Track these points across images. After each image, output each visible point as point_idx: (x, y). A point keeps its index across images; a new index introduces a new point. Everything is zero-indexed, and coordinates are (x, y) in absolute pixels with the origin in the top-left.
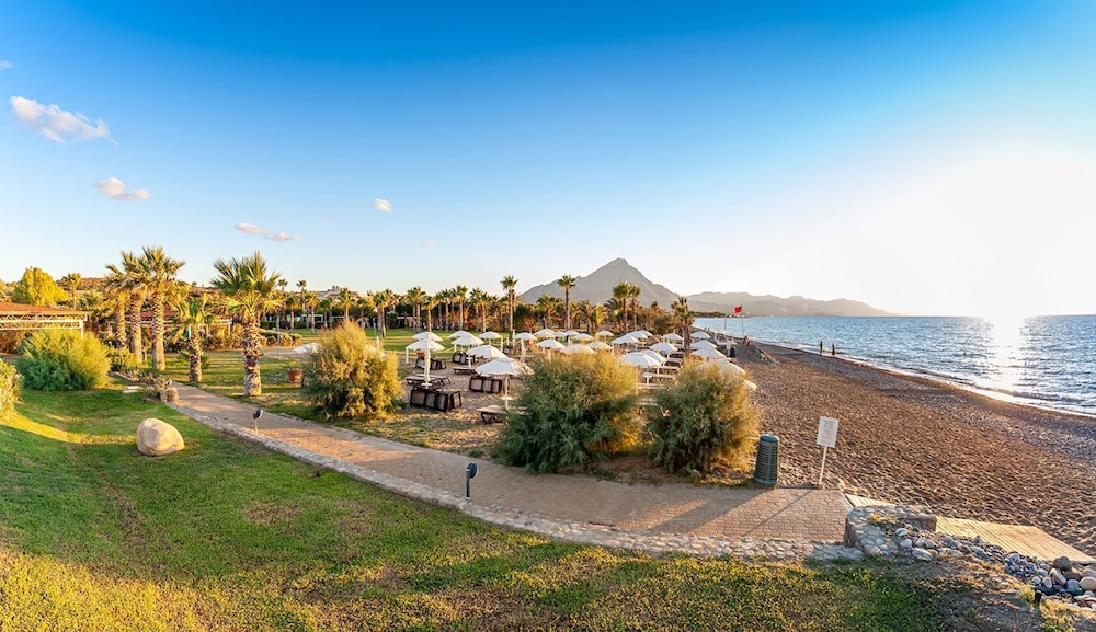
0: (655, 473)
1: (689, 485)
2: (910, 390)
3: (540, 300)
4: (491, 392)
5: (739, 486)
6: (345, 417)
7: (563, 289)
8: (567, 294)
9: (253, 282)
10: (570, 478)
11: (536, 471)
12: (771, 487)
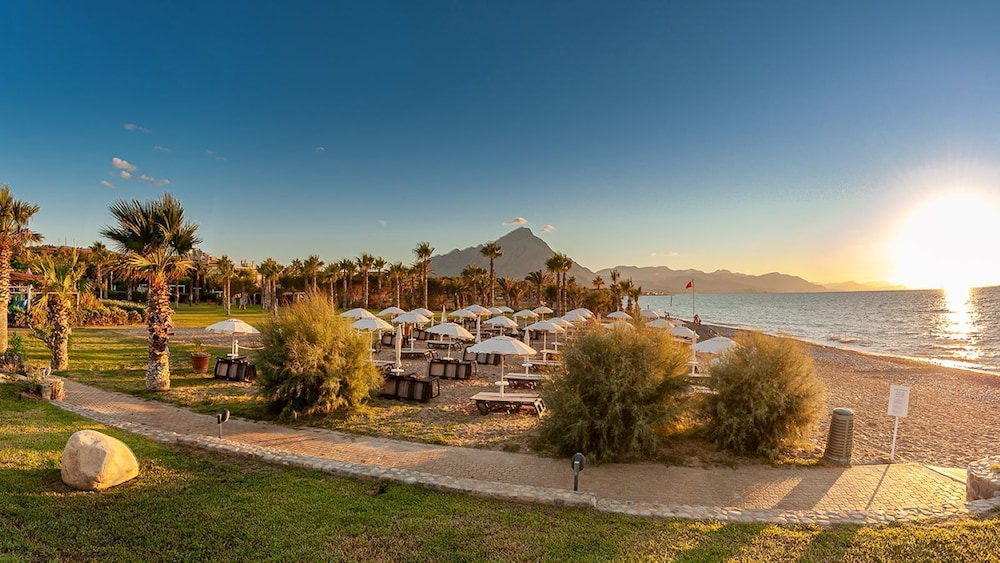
0: (724, 455)
1: (767, 466)
2: (891, 371)
3: (465, 273)
4: (456, 378)
5: (816, 466)
6: (315, 414)
7: (487, 259)
8: (492, 264)
9: (167, 235)
10: (634, 466)
11: (599, 461)
12: (847, 465)
